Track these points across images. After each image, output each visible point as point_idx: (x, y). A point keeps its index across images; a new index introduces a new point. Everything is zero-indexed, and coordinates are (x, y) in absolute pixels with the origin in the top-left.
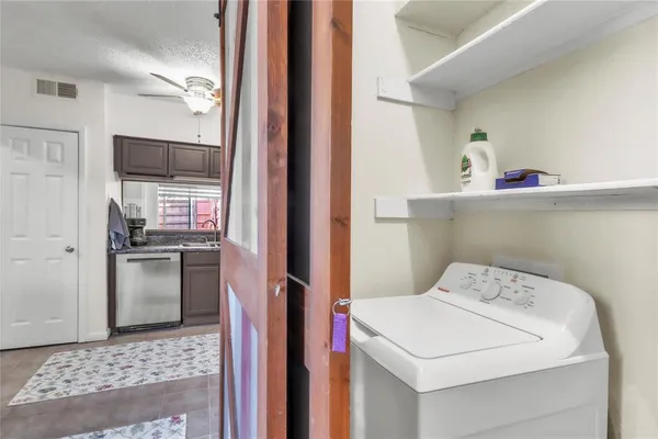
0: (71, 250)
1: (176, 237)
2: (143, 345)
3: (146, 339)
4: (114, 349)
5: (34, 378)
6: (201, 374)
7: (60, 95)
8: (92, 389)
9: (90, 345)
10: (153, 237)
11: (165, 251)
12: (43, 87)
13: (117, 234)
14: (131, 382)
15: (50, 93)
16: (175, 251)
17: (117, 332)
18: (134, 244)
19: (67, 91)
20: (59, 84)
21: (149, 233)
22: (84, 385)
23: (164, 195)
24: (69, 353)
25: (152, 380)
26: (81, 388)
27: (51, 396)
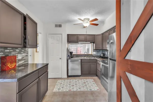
0: (60, 59)
1: (78, 56)
2: (74, 80)
3: (75, 79)
4: (69, 81)
5: (56, 85)
6: (90, 90)
7: (59, 27)
8: (68, 90)
9: (64, 79)
10: (74, 56)
11: (78, 59)
12: (56, 26)
13: (68, 55)
14: (75, 90)
15: (57, 27)
16: (80, 59)
17: (68, 76)
18: (71, 57)
19: (60, 26)
20: (59, 25)
21: (73, 55)
22: (66, 89)
23: (71, 47)
24: (61, 80)
25: (79, 90)
26: (65, 89)
27: (60, 91)
